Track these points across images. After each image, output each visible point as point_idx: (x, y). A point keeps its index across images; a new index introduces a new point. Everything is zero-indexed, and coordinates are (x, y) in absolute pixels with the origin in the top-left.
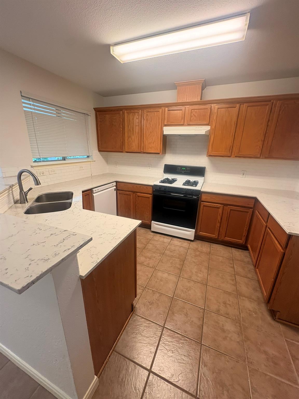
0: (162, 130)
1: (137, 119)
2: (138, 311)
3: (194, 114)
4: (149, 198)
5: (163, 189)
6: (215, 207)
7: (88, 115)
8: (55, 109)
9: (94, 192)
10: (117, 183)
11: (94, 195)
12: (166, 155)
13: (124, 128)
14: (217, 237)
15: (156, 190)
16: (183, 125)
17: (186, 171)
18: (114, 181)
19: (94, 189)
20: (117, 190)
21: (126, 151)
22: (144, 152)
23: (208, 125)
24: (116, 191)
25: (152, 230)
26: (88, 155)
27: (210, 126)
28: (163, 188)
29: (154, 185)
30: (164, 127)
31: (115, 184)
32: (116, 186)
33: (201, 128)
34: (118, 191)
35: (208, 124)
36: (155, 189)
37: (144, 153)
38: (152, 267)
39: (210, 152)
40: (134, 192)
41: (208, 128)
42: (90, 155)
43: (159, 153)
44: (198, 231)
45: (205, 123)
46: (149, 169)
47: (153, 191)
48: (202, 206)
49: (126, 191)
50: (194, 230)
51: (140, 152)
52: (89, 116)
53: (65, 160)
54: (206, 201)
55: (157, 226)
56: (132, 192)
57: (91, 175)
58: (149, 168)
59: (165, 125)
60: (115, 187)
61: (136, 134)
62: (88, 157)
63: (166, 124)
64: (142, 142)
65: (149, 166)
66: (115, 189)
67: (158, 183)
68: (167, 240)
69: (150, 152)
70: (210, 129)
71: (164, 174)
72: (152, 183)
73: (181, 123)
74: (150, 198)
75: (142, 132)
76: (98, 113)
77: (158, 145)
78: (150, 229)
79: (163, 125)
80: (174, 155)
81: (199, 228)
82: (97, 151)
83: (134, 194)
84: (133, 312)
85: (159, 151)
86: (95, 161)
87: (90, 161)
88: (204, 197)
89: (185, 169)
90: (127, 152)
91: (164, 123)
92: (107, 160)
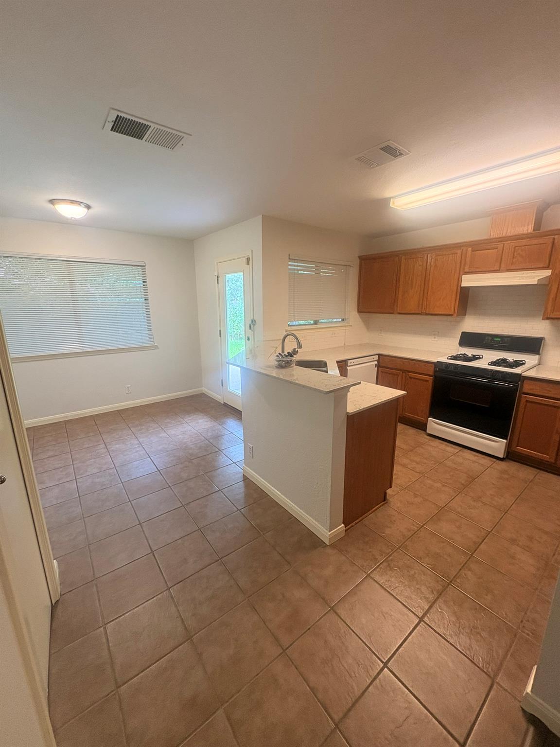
0: (460, 280)
1: (419, 266)
2: (392, 504)
3: (519, 254)
4: (427, 381)
5: (452, 369)
6: (550, 406)
7: (350, 266)
8: (314, 266)
9: (349, 364)
10: (380, 356)
11: (348, 368)
12: (466, 316)
13: (398, 280)
14: (553, 461)
15: (441, 370)
16: (497, 270)
17: (502, 343)
18: (375, 353)
19: (349, 361)
20: (379, 366)
21: (398, 311)
22: (427, 312)
23: (547, 268)
24: (376, 368)
25: (428, 431)
26: (344, 317)
27: (551, 269)
28: (453, 367)
29: (437, 361)
30: (463, 276)
31: (376, 357)
32: (378, 361)
33: (533, 275)
34: (380, 368)
35: (545, 267)
36: (440, 368)
37: (427, 314)
38: (419, 473)
39: (549, 312)
40: (404, 371)
41: (548, 273)
42: (347, 317)
43: (452, 315)
44: (514, 444)
45: (541, 265)
46: (433, 339)
47: (435, 371)
48: (523, 401)
49: (391, 369)
50: (505, 441)
51: (421, 312)
52: (352, 268)
53: (316, 324)
54: (531, 394)
55: (436, 426)
56: (401, 370)
57: (345, 344)
58: (433, 337)
59: (465, 272)
60: (376, 363)
61: (417, 287)
62: (343, 320)
63: (467, 270)
64: (425, 299)
65: (434, 335)
66: (376, 364)
67: (444, 359)
68: (451, 449)
69: (437, 313)
70: (550, 274)
71: (460, 347)
72: (435, 360)
73: (495, 269)
74: (430, 382)
75: (427, 285)
76: (362, 261)
77: (451, 302)
78: (425, 430)
79: (462, 272)
80: (480, 317)
81: (516, 439)
82: (356, 313)
83: (404, 374)
84: (385, 502)
85: (453, 310)
86: (351, 326)
87: (346, 326)
88: (527, 387)
89: (499, 340)
90: (400, 313)
91: (464, 269)
92: (368, 325)
